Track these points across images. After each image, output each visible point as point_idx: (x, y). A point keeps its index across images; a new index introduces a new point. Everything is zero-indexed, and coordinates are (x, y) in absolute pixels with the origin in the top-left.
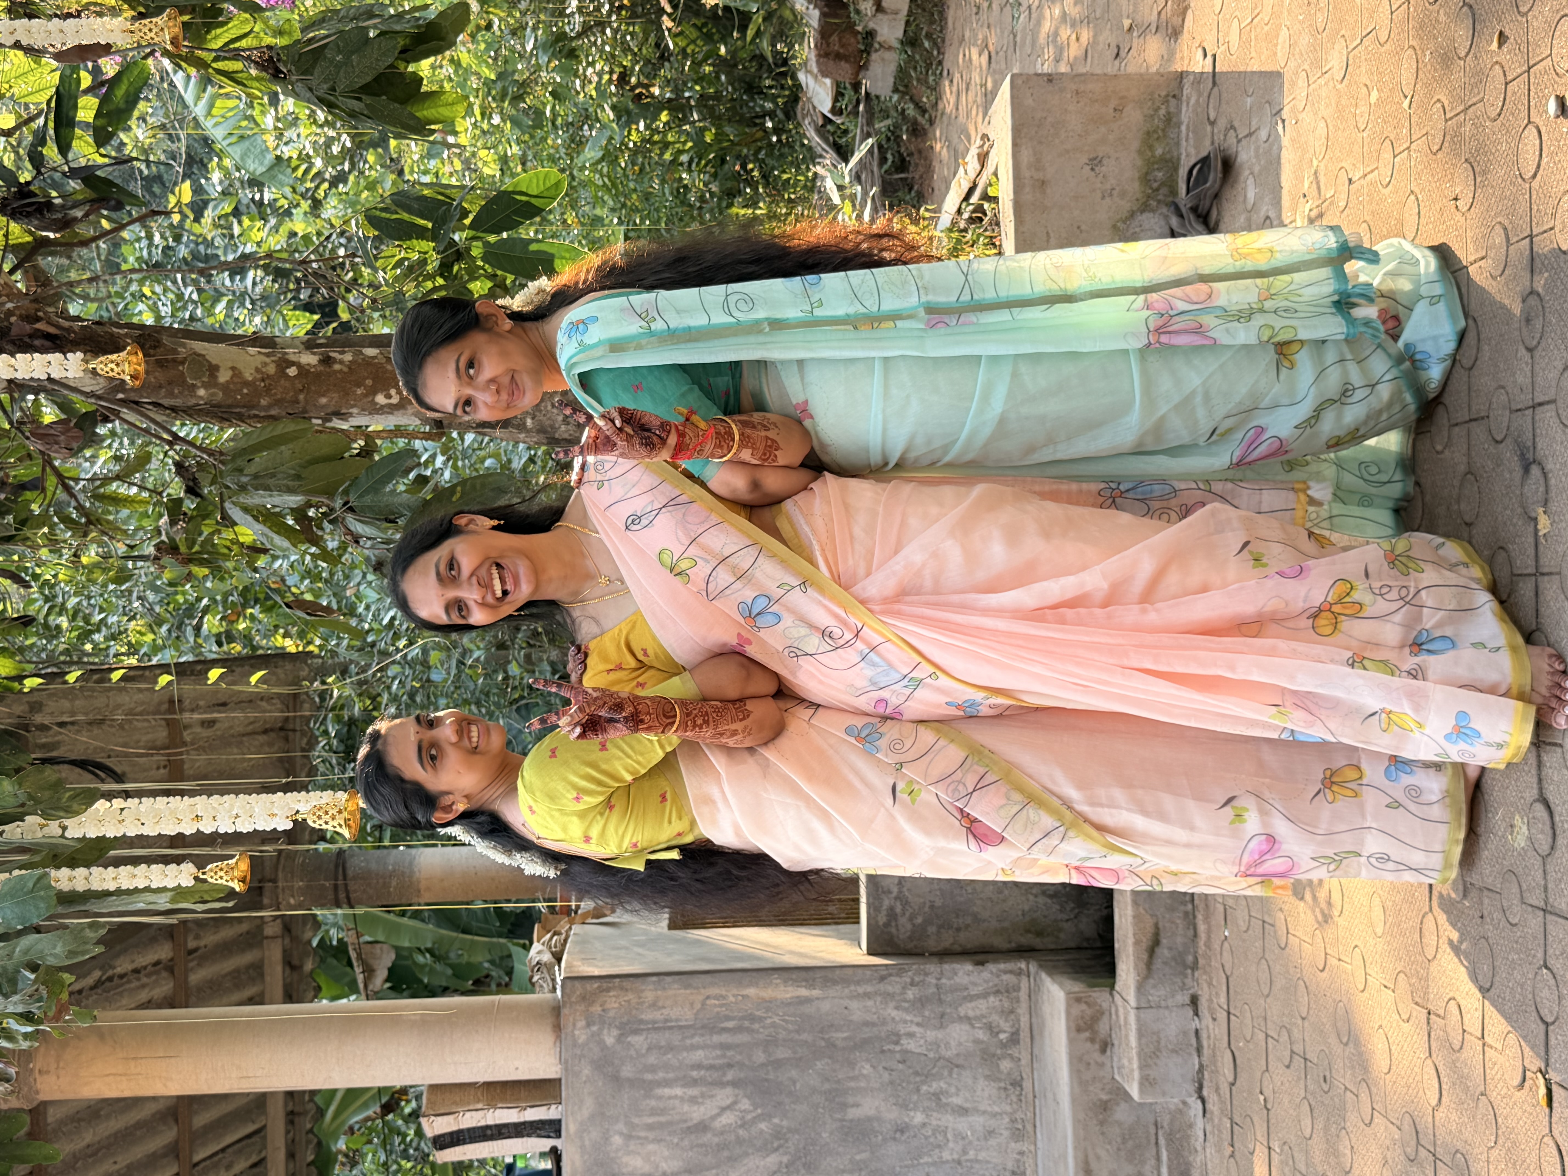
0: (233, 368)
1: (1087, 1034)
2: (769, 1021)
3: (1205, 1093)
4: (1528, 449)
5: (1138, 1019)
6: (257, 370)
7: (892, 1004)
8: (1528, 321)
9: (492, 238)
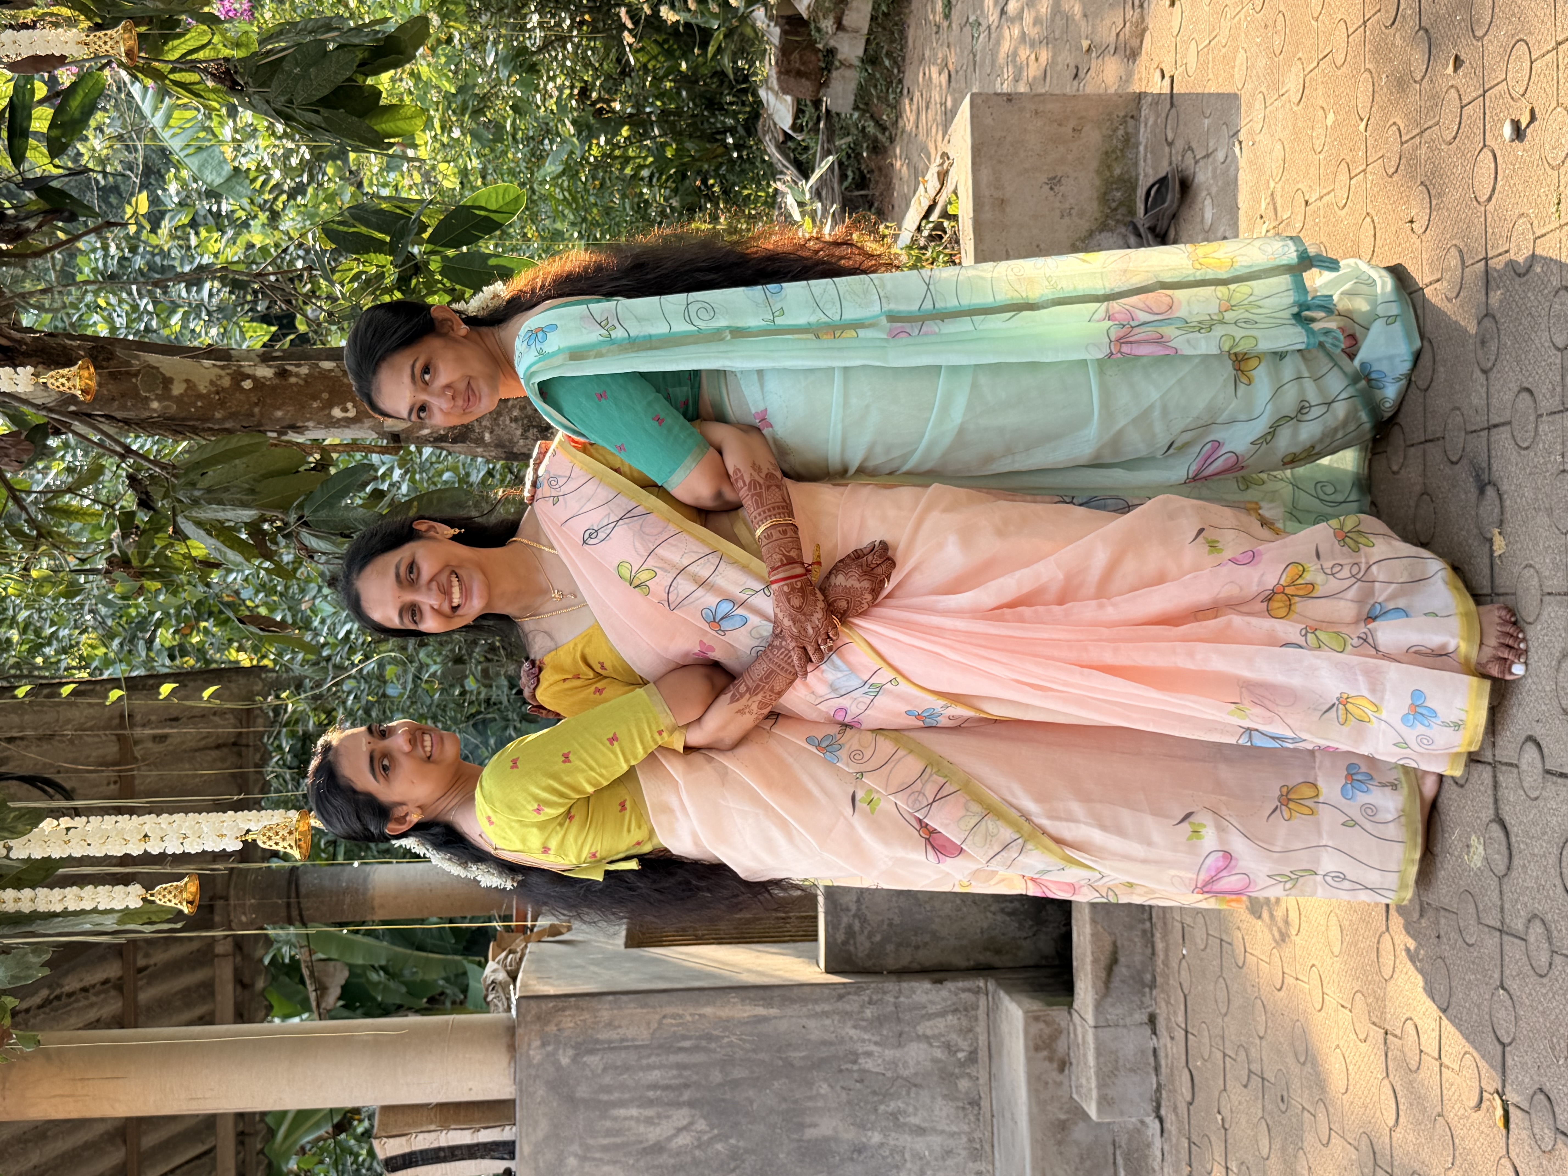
0: (187, 381)
1: (1045, 1053)
2: (726, 1040)
3: (1163, 1112)
4: (1483, 470)
5: (1096, 1038)
6: (212, 383)
7: (850, 1024)
8: (1483, 343)
9: (451, 253)
